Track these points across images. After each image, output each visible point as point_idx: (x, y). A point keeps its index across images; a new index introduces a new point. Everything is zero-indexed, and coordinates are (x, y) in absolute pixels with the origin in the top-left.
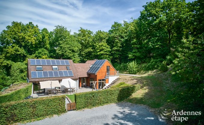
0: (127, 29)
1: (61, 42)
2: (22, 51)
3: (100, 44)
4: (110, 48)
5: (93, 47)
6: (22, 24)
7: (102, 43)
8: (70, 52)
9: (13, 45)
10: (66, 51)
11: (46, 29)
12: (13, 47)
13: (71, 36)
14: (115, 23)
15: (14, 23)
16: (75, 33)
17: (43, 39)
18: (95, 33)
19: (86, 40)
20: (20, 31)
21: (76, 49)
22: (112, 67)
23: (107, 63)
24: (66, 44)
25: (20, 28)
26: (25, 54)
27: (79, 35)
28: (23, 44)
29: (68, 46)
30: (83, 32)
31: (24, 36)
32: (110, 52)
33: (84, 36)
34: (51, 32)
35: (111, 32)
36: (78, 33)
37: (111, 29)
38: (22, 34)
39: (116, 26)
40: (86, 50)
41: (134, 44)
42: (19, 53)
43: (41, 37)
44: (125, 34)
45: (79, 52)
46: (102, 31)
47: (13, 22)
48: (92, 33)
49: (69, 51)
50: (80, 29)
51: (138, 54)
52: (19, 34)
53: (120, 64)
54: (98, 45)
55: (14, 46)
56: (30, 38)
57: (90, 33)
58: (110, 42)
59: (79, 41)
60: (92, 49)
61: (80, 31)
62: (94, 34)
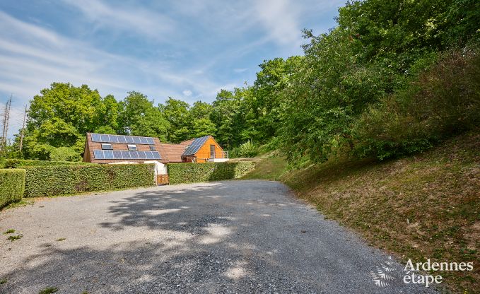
0: (239, 100)
1: (138, 117)
2: (70, 129)
3: (200, 121)
4: (216, 127)
5: (190, 126)
6: (70, 86)
7: (203, 120)
8: (153, 131)
9: (54, 119)
10: (146, 131)
11: (113, 97)
12: (54, 121)
13: (154, 109)
14: (222, 91)
15: (54, 85)
16: (159, 105)
17: (107, 111)
18: (192, 106)
19: (178, 116)
20: (68, 96)
21: (162, 128)
22: (218, 146)
23: (210, 140)
24: (147, 119)
25: (68, 92)
26: (76, 135)
27: (167, 108)
28: (73, 117)
29: (150, 123)
30: (173, 104)
31: (74, 104)
32: (216, 132)
33: (175, 109)
34: (121, 102)
35: (216, 104)
36: (165, 105)
37: (216, 100)
38: (71, 102)
39: (224, 95)
40: (178, 131)
41: (250, 118)
42: (64, 131)
43: (104, 106)
44: (238, 107)
45: (167, 133)
46: (203, 102)
47: (54, 83)
48: (187, 105)
49: (151, 130)
50: (169, 99)
51: (255, 132)
52: (67, 102)
53: (232, 149)
54: (197, 122)
55: (56, 121)
56: (85, 107)
57: (184, 105)
58: (216, 119)
59: (166, 117)
60: (188, 129)
61: (169, 102)
62: (190, 107)
